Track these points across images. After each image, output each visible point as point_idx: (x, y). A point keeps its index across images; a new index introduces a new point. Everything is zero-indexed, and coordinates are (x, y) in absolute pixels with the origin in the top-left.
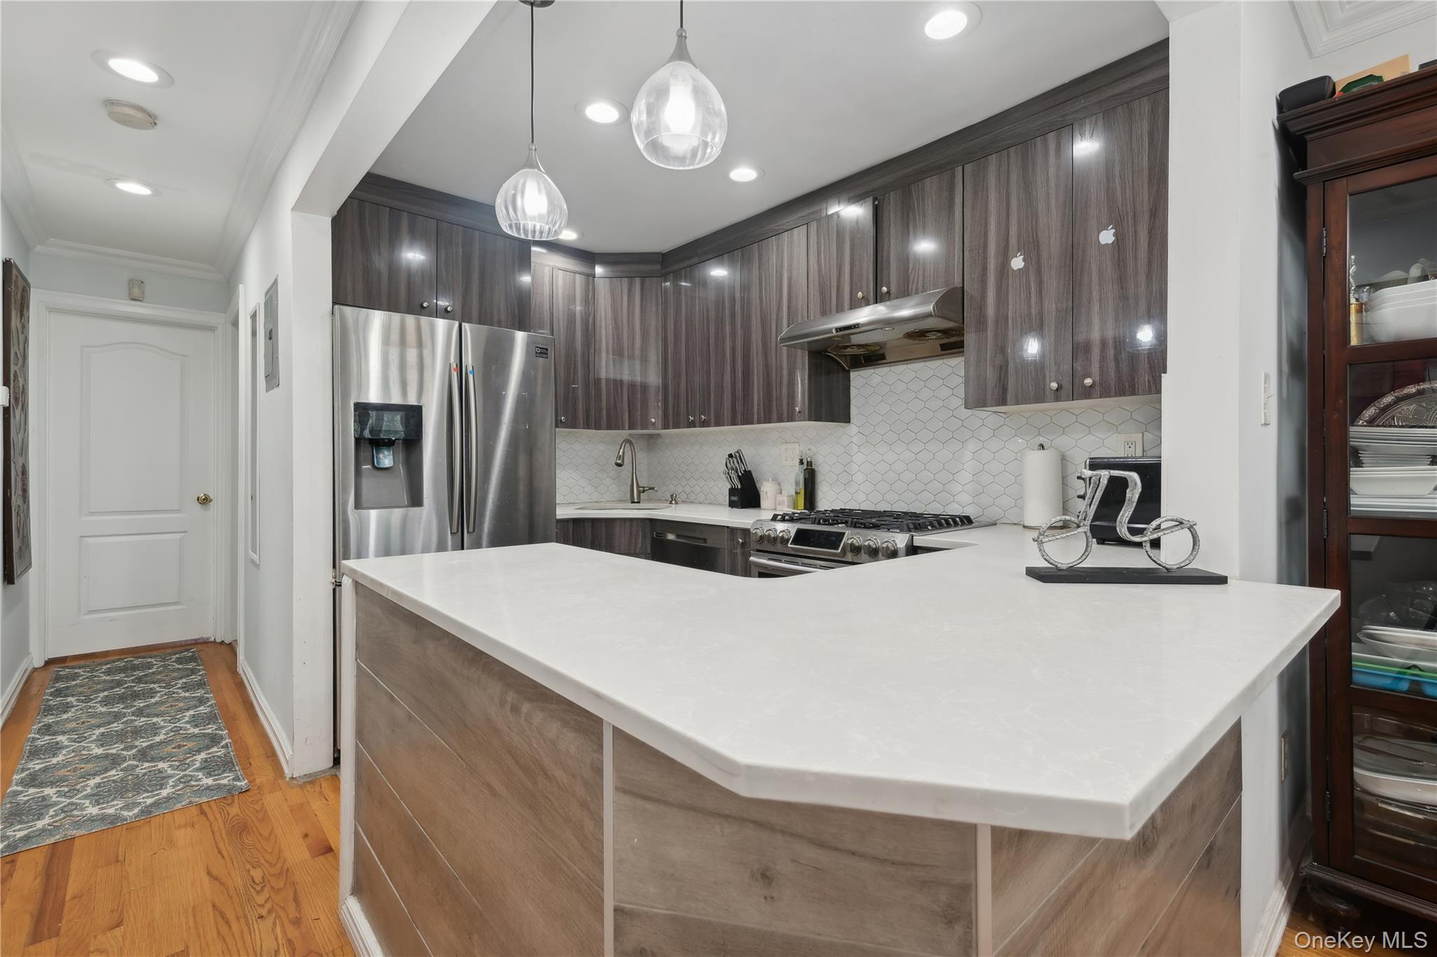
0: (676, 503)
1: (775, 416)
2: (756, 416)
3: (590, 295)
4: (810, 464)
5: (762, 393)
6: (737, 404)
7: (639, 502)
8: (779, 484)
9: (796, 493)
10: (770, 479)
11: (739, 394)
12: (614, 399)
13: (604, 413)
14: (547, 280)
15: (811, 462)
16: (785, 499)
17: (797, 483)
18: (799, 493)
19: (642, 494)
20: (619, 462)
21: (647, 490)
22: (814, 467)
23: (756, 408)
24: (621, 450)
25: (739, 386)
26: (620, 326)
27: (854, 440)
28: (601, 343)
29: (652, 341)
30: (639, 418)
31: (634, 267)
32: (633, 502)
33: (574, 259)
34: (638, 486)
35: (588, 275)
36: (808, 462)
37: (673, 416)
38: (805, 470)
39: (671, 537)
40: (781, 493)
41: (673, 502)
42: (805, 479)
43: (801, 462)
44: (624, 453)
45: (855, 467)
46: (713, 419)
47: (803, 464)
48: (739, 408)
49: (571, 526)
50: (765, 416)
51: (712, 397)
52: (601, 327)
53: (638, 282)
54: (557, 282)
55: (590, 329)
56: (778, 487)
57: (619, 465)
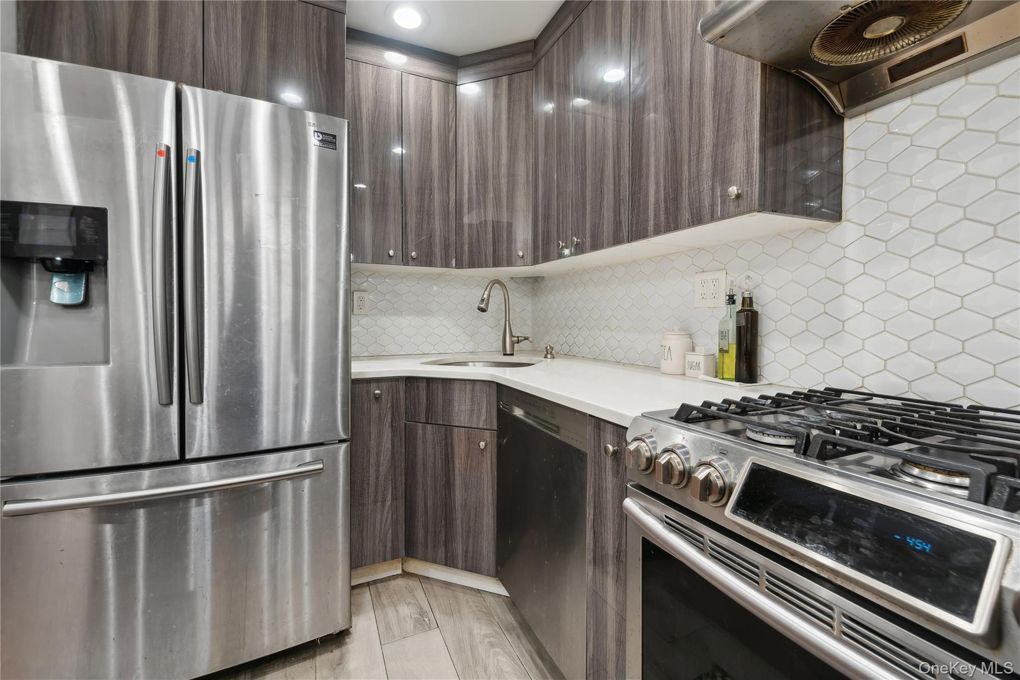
0: (553, 357)
1: (686, 215)
2: (651, 223)
3: (451, 106)
4: (748, 302)
5: (662, 181)
6: (622, 210)
7: (512, 355)
8: (691, 336)
9: (722, 351)
10: (676, 329)
11: (625, 192)
12: (477, 231)
13: (466, 248)
14: (394, 87)
15: (751, 299)
16: (701, 359)
17: (723, 335)
18: (727, 352)
19: (516, 345)
20: (483, 306)
21: (522, 341)
22: (755, 307)
23: (651, 212)
24: (486, 293)
25: (626, 180)
26: (484, 140)
27: (849, 252)
28: (463, 165)
29: (521, 153)
30: (505, 253)
31: (500, 63)
32: (505, 354)
33: (428, 61)
34: (512, 336)
35: (447, 82)
36: (744, 299)
37: (543, 245)
38: (738, 312)
39: (518, 412)
40: (693, 350)
41: (549, 356)
42: (739, 329)
43: (731, 300)
44: (489, 296)
45: (851, 306)
46: (588, 240)
47: (734, 302)
48: (625, 218)
49: (402, 386)
50: (667, 219)
51: (588, 207)
52: (463, 146)
53: (505, 80)
54: (407, 93)
55: (450, 148)
56: (687, 340)
57: (483, 310)
